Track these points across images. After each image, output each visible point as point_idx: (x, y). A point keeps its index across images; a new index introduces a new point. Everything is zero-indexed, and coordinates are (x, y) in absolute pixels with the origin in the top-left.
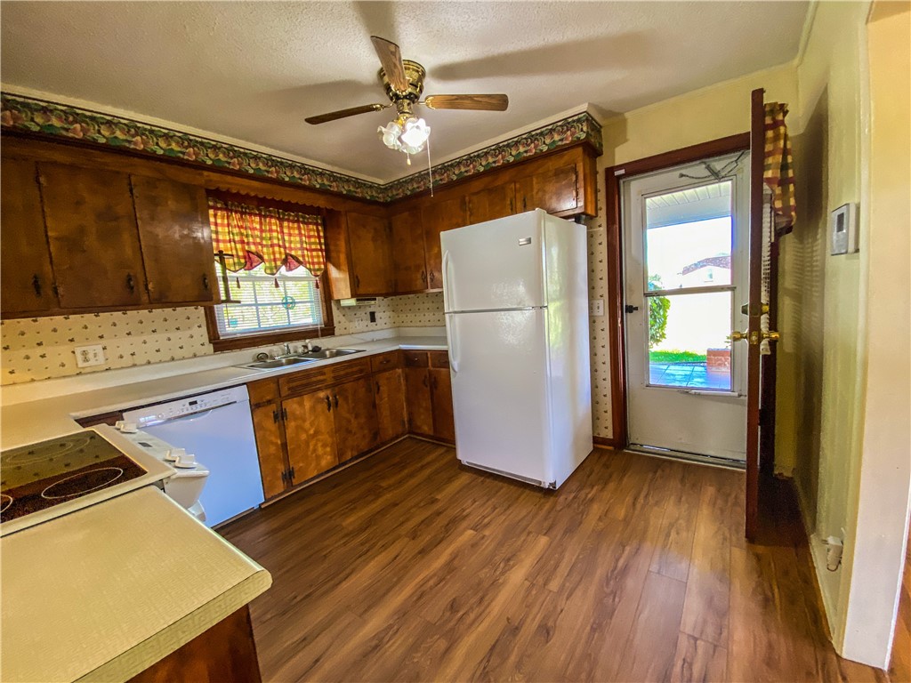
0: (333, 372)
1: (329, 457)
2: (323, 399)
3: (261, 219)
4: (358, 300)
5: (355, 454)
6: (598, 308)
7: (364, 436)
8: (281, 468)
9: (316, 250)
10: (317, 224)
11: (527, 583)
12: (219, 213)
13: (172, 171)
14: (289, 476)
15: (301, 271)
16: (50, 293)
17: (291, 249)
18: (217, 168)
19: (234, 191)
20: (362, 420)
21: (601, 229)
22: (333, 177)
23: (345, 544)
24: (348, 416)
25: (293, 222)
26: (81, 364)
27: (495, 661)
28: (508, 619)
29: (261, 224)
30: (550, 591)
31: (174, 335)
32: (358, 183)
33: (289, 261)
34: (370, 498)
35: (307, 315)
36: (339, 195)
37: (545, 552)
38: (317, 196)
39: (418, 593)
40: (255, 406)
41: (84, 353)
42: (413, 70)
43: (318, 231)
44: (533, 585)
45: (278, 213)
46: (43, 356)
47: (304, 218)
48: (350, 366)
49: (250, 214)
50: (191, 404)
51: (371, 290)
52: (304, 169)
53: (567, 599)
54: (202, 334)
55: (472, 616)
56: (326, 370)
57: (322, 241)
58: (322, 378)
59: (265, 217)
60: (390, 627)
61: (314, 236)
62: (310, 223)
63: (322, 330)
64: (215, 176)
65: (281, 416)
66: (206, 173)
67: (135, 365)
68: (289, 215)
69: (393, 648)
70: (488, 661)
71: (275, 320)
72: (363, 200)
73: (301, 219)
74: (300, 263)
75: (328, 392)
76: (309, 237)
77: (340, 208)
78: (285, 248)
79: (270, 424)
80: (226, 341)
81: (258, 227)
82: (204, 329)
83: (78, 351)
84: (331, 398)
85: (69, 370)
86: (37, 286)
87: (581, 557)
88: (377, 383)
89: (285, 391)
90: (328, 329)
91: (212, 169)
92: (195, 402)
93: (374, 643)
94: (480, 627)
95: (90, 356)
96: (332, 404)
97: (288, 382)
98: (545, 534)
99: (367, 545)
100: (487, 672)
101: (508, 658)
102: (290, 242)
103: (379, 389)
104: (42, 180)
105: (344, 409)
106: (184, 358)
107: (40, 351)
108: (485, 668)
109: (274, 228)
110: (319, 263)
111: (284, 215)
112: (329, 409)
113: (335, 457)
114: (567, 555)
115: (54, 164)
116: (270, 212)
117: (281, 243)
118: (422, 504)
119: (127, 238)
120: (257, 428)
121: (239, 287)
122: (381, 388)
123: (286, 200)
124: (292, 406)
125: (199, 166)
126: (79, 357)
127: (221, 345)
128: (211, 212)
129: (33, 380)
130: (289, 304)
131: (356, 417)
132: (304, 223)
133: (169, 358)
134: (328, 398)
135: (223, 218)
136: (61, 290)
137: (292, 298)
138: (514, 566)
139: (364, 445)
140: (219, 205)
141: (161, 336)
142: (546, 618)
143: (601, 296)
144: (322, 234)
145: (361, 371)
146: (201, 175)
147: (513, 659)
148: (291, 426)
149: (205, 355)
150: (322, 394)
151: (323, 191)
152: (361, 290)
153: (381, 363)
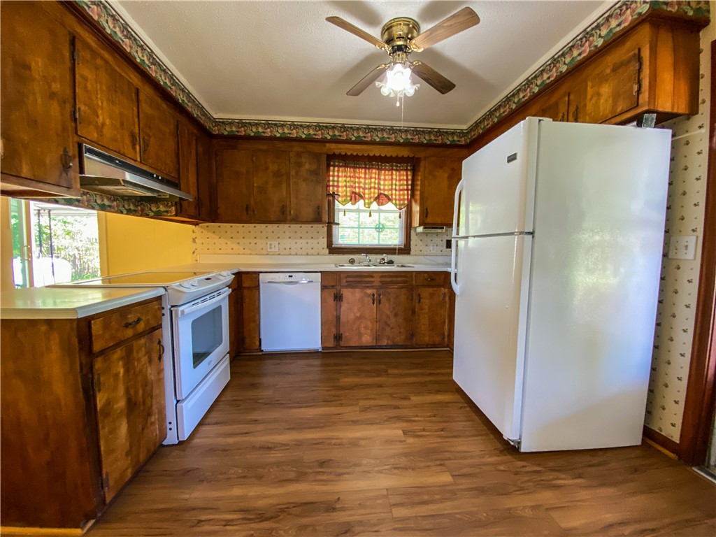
0: (381, 277)
1: (368, 337)
2: (369, 295)
3: (365, 171)
4: (424, 228)
5: (390, 343)
6: (687, 247)
7: (400, 332)
8: (334, 331)
9: (403, 190)
10: (407, 170)
11: (385, 492)
12: (341, 169)
13: (311, 147)
14: (338, 337)
15: (390, 206)
16: (252, 213)
17: (384, 190)
18: (335, 141)
19: (343, 154)
20: (400, 320)
21: (703, 130)
22: (416, 131)
23: (327, 391)
24: (388, 313)
25: (389, 170)
26: (269, 250)
27: (296, 511)
28: (339, 499)
29: (365, 173)
30: (391, 512)
31: (310, 241)
32: (440, 132)
33: (381, 198)
34: (374, 374)
35: (394, 238)
36: (421, 145)
37: (434, 486)
38: (402, 148)
39: (321, 441)
40: (324, 287)
41: (271, 245)
42: (404, 24)
43: (407, 175)
44: (386, 497)
45: (378, 166)
46: (256, 244)
47: (397, 166)
48: (397, 277)
49: (359, 168)
50: (290, 276)
51: (439, 221)
52: (393, 130)
53: (395, 529)
54: (324, 242)
55: (324, 477)
56: (375, 275)
57: (410, 182)
58: (371, 279)
59: (369, 168)
60: (288, 445)
61: (403, 180)
62: (402, 170)
63: (400, 249)
64: (333, 146)
65: (338, 298)
66: (327, 145)
67: (290, 254)
68: (385, 166)
69: (272, 455)
70: (294, 507)
71: (370, 239)
72: (444, 146)
73: (394, 168)
74: (390, 200)
75: (374, 291)
76: (400, 180)
77: (421, 155)
78: (379, 189)
79: (331, 301)
80: (335, 248)
81: (363, 176)
82: (325, 239)
83: (269, 243)
84: (375, 296)
85: (264, 252)
86: (247, 209)
87: (458, 516)
88: (419, 295)
89: (344, 281)
90: (405, 250)
91: (330, 141)
92: (292, 276)
93: (270, 445)
94: (320, 487)
95: (273, 246)
96: (377, 300)
97: (346, 277)
98: (453, 476)
99: (336, 398)
100: (285, 511)
101: (303, 517)
102: (385, 185)
103: (419, 301)
104: (254, 158)
105: (386, 307)
106: (313, 255)
107: (255, 241)
108: (287, 508)
109: (373, 176)
110: (404, 200)
111: (382, 166)
112: (373, 303)
113: (373, 339)
114: (448, 504)
115: (260, 150)
116: (373, 165)
117: (376, 186)
118: (395, 396)
119: (284, 186)
120: (323, 300)
121: (345, 215)
122: (422, 300)
123: (377, 154)
124: (347, 293)
125: (323, 141)
126: (269, 246)
127: (334, 250)
128: (332, 168)
129: (251, 254)
130: (380, 228)
131: (396, 315)
132: (396, 170)
133: (305, 253)
134: (374, 295)
135: (342, 172)
136: (256, 212)
137: (382, 225)
138: (394, 474)
139: (400, 340)
140: (341, 164)
141: (303, 241)
142: (360, 523)
143: (694, 231)
144: (410, 177)
145: (405, 282)
146: (325, 146)
147: (305, 521)
148: (344, 306)
149: (324, 255)
150: (369, 291)
151: (407, 144)
152: (429, 220)
153: (426, 279)
